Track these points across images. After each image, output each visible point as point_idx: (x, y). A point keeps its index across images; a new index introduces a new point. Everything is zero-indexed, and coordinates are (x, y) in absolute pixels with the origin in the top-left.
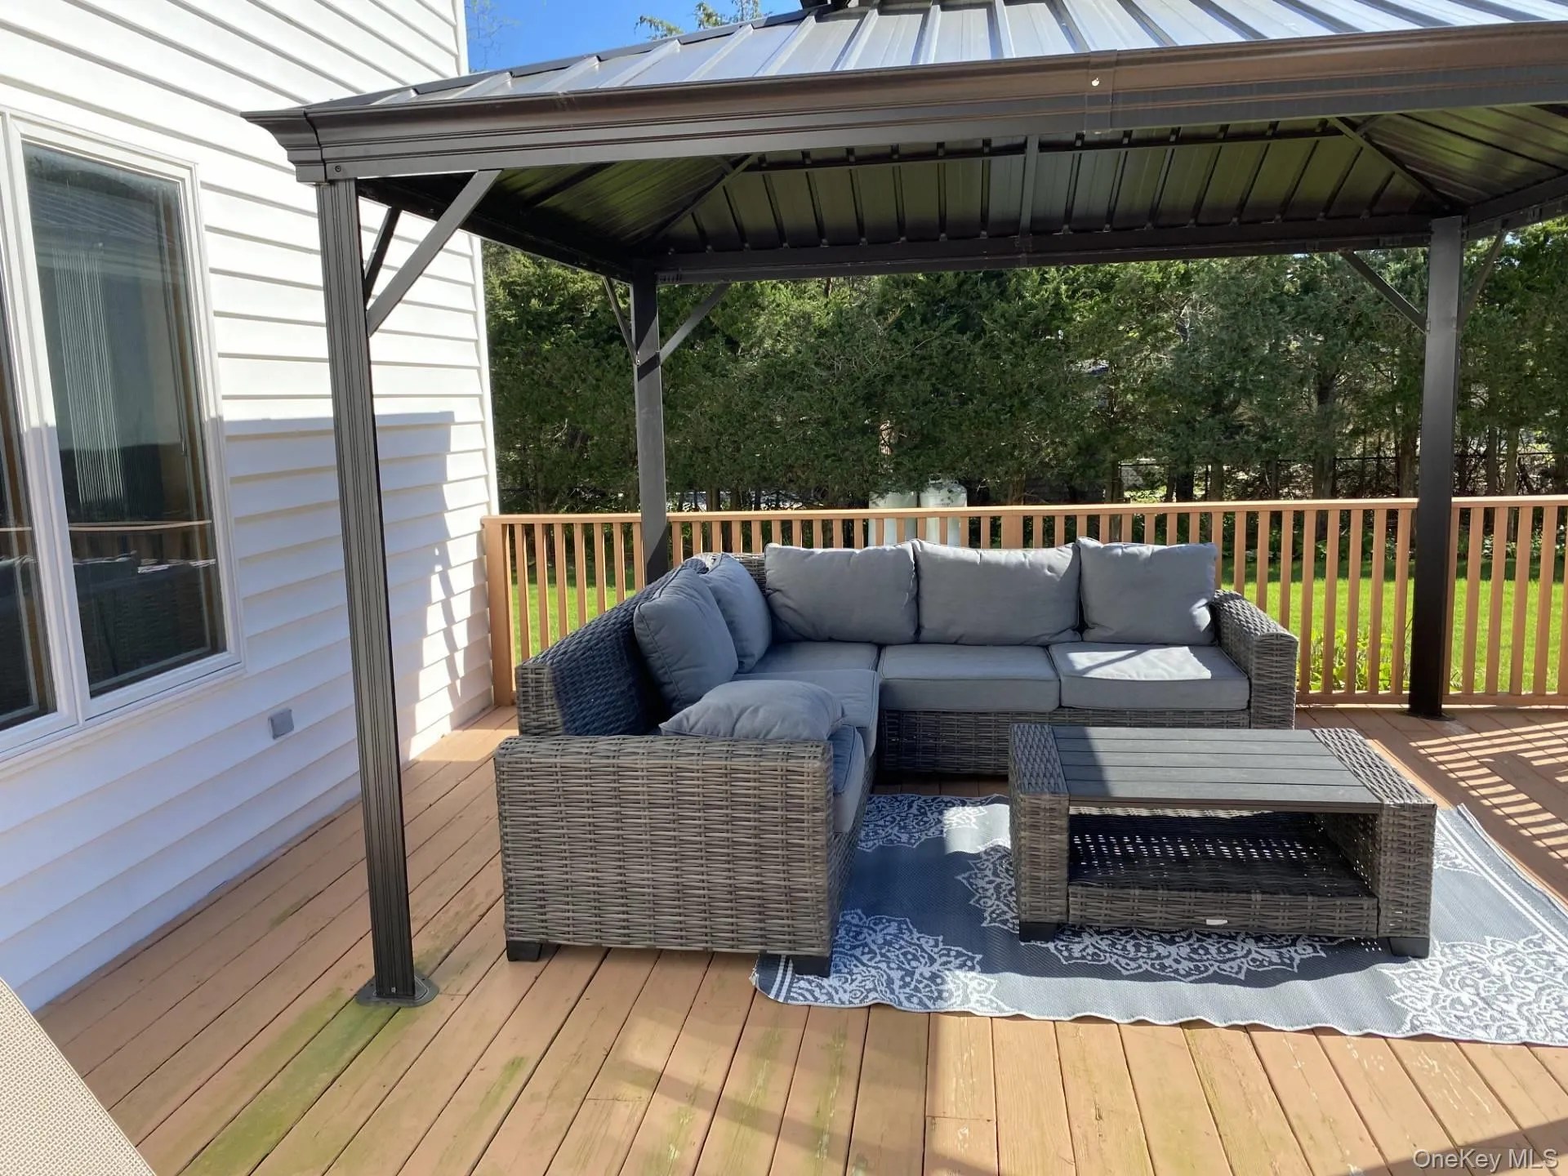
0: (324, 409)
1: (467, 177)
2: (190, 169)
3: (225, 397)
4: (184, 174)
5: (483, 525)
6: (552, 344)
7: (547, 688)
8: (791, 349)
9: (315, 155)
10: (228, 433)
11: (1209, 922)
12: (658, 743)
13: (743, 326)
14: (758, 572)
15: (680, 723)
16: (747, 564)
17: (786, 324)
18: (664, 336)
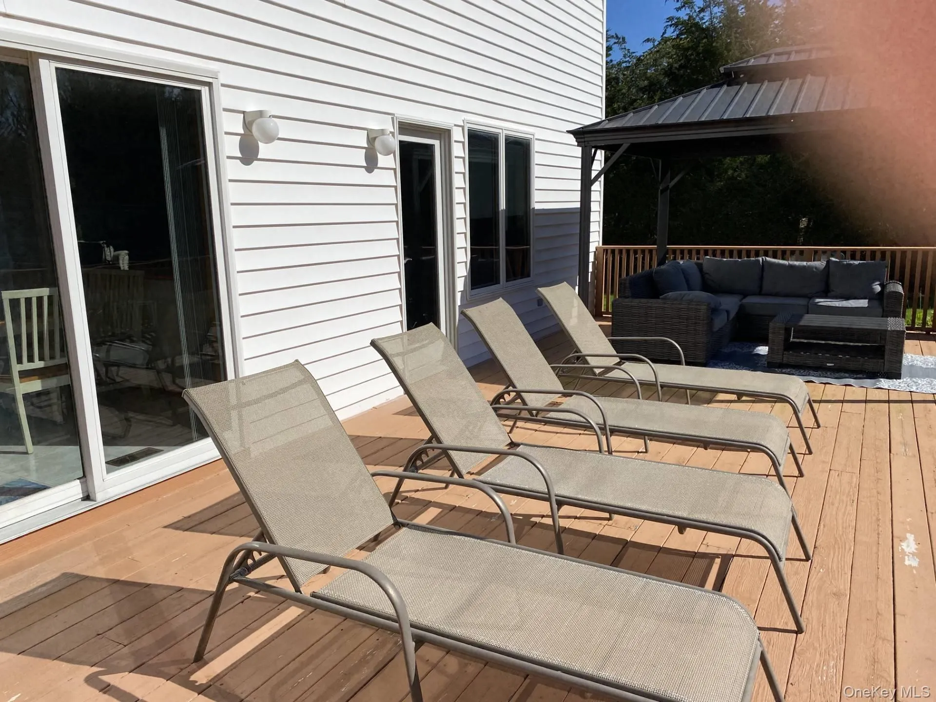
0: (578, 205)
1: (622, 144)
2: (533, 135)
3: (536, 202)
4: (531, 137)
5: (596, 249)
6: (614, 174)
7: (628, 285)
8: (743, 175)
9: (583, 140)
10: (536, 212)
11: (828, 364)
12: (659, 301)
13: (716, 164)
14: (700, 266)
15: (666, 296)
16: (697, 264)
17: (741, 162)
18: (672, 179)
